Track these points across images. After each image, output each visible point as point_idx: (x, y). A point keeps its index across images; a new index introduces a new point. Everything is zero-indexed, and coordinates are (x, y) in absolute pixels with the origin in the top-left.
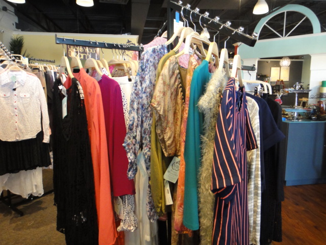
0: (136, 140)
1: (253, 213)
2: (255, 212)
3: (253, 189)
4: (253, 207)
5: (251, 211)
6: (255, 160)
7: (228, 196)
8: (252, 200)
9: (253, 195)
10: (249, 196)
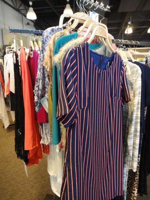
0: (39, 88)
1: (132, 148)
2: (134, 148)
3: (133, 131)
4: (132, 144)
5: (131, 147)
6: (135, 111)
7: (66, 124)
8: (131, 139)
9: (133, 136)
10: (129, 136)
